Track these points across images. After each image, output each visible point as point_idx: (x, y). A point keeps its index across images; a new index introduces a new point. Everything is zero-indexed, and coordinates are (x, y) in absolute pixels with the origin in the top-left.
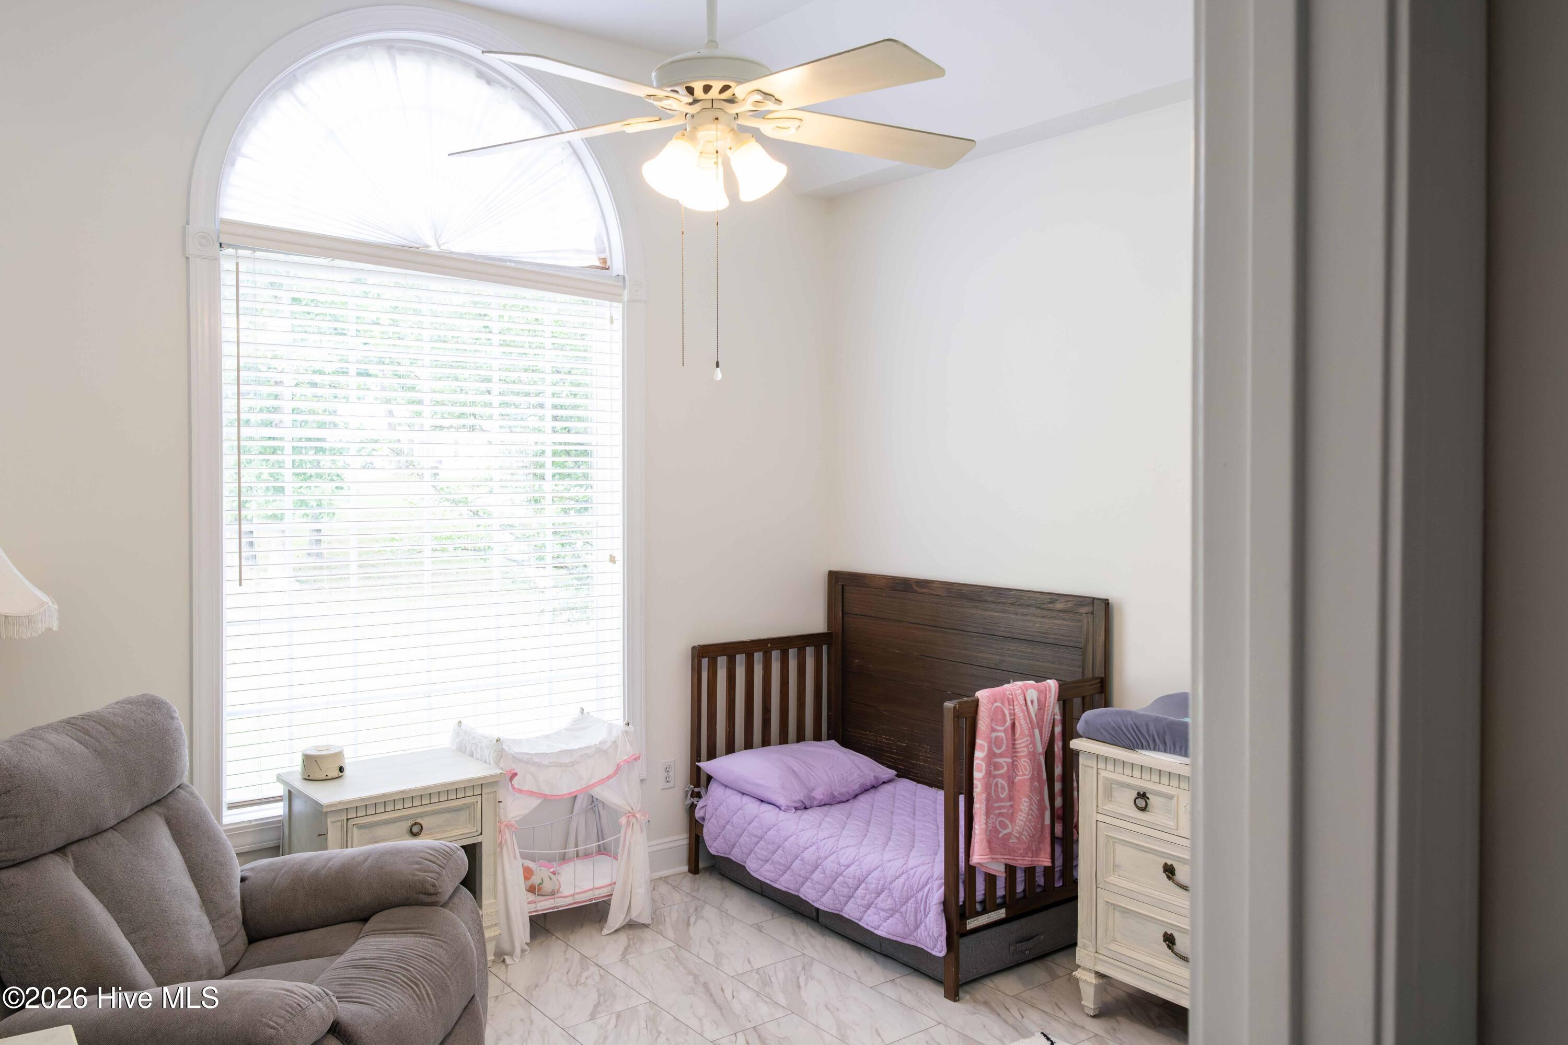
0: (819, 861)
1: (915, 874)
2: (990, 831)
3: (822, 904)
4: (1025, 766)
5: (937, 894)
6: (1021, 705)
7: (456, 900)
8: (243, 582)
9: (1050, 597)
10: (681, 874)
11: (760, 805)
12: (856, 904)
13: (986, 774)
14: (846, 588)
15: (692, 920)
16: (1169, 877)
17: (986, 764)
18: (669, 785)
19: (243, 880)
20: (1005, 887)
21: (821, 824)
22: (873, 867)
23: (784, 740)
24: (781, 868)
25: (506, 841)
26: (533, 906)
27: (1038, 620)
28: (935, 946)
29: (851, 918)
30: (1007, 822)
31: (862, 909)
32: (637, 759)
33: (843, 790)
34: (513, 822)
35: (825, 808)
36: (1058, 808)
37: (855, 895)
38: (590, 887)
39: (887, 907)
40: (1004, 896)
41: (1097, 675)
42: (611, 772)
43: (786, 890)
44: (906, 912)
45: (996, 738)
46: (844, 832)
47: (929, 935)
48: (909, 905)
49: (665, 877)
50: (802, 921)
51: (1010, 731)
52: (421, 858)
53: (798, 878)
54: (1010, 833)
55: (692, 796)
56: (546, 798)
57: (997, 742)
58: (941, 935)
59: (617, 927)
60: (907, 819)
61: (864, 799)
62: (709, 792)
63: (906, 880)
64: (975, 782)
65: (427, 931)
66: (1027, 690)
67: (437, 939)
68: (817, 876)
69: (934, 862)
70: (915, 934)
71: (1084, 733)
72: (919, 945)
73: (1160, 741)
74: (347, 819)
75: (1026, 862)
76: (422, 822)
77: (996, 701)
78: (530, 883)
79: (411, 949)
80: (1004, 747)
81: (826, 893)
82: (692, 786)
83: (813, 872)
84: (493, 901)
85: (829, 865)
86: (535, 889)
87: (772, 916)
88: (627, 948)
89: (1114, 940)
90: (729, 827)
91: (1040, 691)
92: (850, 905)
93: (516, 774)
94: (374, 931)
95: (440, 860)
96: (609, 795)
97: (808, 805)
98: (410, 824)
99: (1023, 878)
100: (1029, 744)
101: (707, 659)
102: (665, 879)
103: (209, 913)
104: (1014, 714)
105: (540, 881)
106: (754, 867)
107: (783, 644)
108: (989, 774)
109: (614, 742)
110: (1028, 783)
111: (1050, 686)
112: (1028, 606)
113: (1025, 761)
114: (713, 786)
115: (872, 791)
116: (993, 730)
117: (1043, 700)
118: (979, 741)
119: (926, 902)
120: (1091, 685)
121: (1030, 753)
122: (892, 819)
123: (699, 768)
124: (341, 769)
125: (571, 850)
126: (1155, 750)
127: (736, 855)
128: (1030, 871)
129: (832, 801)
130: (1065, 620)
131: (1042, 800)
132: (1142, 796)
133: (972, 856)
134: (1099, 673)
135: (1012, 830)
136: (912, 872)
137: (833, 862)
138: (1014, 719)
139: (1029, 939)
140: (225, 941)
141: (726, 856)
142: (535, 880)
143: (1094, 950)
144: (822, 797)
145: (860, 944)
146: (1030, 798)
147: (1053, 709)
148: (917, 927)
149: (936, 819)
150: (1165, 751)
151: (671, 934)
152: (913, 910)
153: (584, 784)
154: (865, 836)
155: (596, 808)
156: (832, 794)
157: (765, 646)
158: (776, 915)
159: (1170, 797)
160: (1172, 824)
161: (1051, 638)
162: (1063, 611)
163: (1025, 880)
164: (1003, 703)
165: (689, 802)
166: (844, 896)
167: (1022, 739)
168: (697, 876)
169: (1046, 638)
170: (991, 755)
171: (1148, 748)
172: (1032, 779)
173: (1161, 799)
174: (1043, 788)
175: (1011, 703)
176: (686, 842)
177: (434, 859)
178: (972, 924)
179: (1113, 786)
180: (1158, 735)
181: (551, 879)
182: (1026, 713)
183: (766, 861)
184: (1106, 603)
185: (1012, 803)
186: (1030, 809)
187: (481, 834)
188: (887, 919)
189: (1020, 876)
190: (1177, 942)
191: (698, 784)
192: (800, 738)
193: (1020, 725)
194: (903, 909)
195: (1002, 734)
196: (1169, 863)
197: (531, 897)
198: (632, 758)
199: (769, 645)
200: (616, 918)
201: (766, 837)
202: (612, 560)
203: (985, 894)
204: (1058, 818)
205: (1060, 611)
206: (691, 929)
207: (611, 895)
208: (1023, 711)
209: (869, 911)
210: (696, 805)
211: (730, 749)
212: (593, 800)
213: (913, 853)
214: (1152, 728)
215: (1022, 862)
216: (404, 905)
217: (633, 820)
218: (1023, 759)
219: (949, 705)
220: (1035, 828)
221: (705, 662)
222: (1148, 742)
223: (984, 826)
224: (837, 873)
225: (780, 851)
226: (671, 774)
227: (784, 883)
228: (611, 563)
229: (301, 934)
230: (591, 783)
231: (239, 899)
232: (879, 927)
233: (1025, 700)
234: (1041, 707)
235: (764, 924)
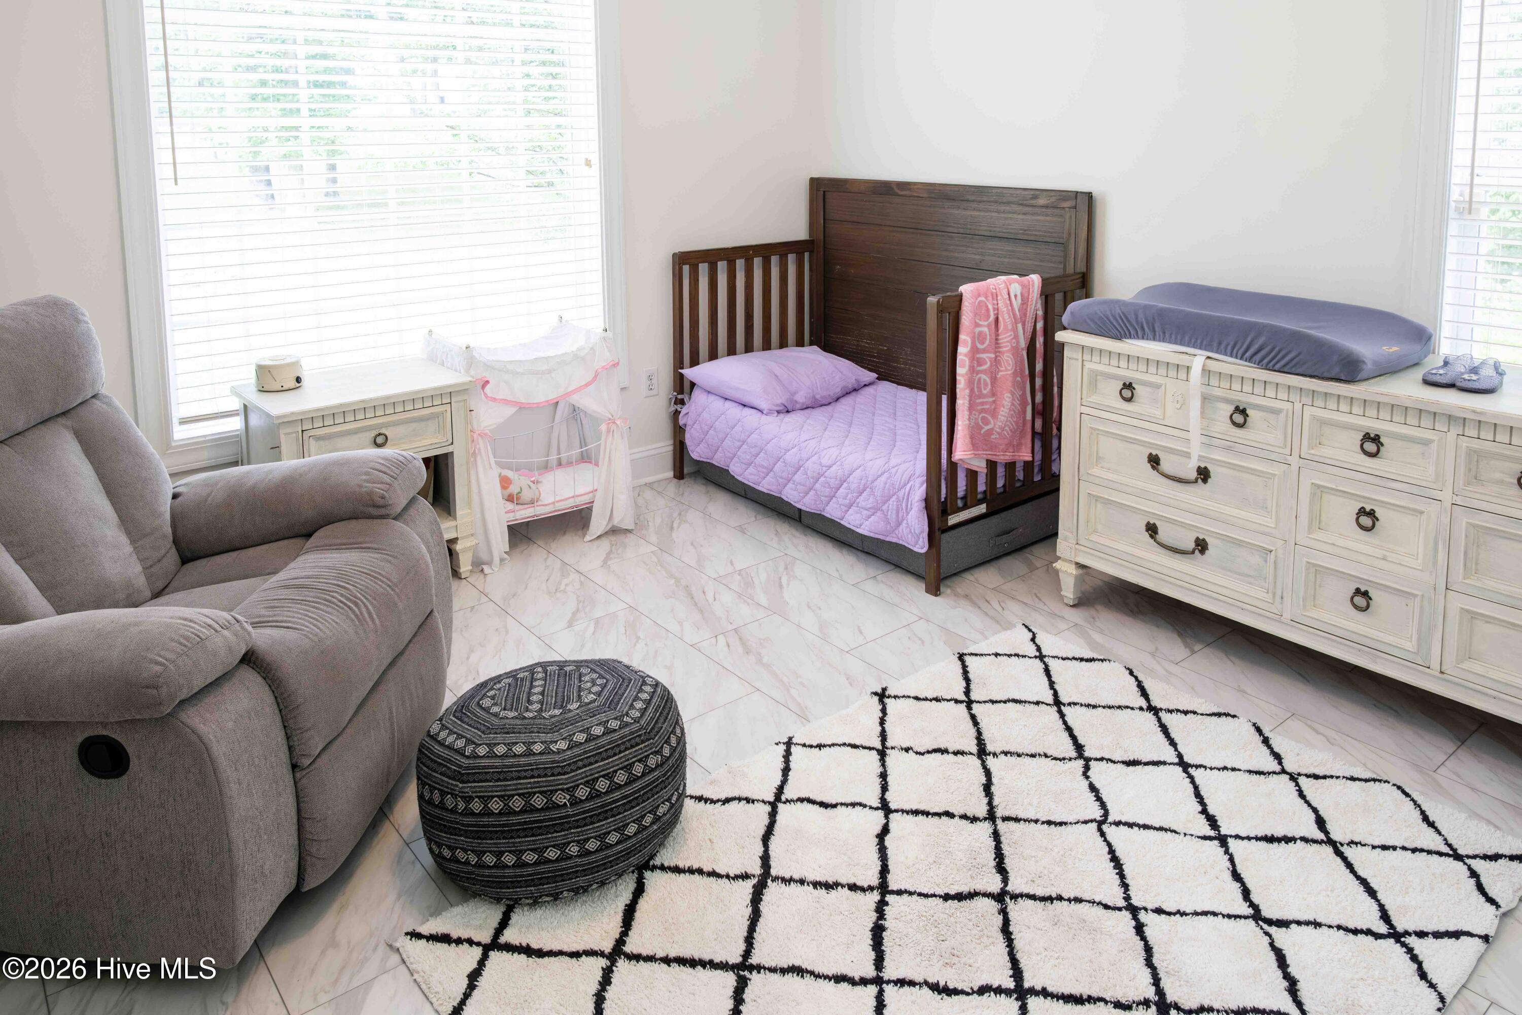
0: (801, 463)
1: (896, 472)
2: (973, 427)
3: (804, 505)
4: (1007, 361)
5: (919, 491)
6: (1005, 299)
7: (412, 511)
8: (178, 180)
9: (1032, 193)
10: (666, 479)
11: (742, 410)
12: (838, 504)
13: (970, 370)
14: (828, 195)
15: (675, 525)
16: (1153, 468)
17: (969, 359)
18: (652, 393)
19: (175, 496)
20: (986, 483)
21: (803, 427)
22: (855, 467)
23: (767, 346)
24: (764, 470)
25: (479, 449)
26: (511, 515)
27: (1021, 217)
28: (917, 543)
29: (833, 518)
30: (989, 418)
31: (844, 508)
32: (616, 365)
33: (825, 393)
34: (487, 431)
35: (807, 411)
36: (1038, 404)
37: (837, 495)
38: (572, 495)
39: (869, 506)
40: (985, 492)
41: (1078, 271)
42: (589, 379)
43: (769, 492)
44: (888, 510)
45: (980, 333)
46: (826, 433)
47: (911, 532)
48: (891, 502)
49: (650, 484)
50: (784, 522)
51: (993, 326)
52: (371, 468)
53: (780, 480)
54: (992, 429)
55: (675, 403)
56: (523, 407)
57: (981, 337)
58: (922, 532)
59: (599, 534)
60: (887, 419)
61: (846, 402)
62: (692, 399)
63: (888, 478)
64: (958, 378)
65: (375, 546)
66: (1010, 285)
67: (384, 554)
68: (798, 477)
69: (916, 458)
70: (897, 532)
71: (1069, 324)
72: (901, 542)
73: (1149, 328)
74: (303, 431)
75: (1007, 458)
76: (387, 433)
77: (979, 295)
78: (507, 492)
79: (353, 565)
80: (987, 342)
81: (807, 494)
82: (675, 393)
83: (795, 473)
84: (469, 511)
85: (811, 466)
86: (513, 498)
87: (756, 517)
88: (611, 552)
89: (1095, 531)
90: (711, 432)
91: (1023, 286)
92: (833, 504)
93: (487, 382)
94: (317, 547)
95: (392, 471)
96: (588, 402)
97: (790, 408)
98: (373, 435)
99: (1004, 473)
100: (1013, 339)
101: (688, 266)
102: (650, 485)
103: (128, 533)
104: (998, 309)
105: (519, 490)
106: (739, 471)
107: (765, 251)
108: (972, 370)
109: (592, 349)
110: (1011, 379)
111: (1033, 281)
112: (1009, 203)
113: (1008, 357)
114: (696, 392)
115: (854, 393)
116: (977, 325)
117: (1026, 295)
118: (962, 337)
119: (908, 499)
120: (1072, 280)
121: (1012, 347)
122: (873, 420)
123: (682, 376)
124: (298, 380)
125: (553, 457)
126: (1143, 338)
127: (718, 460)
128: (1010, 466)
129: (814, 405)
130: (1047, 215)
131: (1024, 394)
132: (1128, 386)
133: (955, 452)
134: (1081, 268)
135: (995, 425)
136: (894, 470)
137: (814, 463)
138: (998, 314)
139: (1009, 533)
140: (149, 563)
141: (708, 461)
142: (513, 489)
143: (1075, 542)
144: (804, 401)
145: (842, 542)
146: (1013, 394)
147: (1036, 305)
148: (899, 524)
149: (916, 418)
150: (1154, 339)
151: (654, 538)
152: (895, 508)
153: (561, 391)
154: (847, 437)
155: (578, 416)
156: (814, 397)
157: (747, 252)
158: (759, 517)
159: (1158, 387)
160: (1158, 413)
161: (1031, 235)
162: (1046, 207)
163: (1005, 475)
164: (986, 297)
165: (673, 408)
166: (826, 497)
167: (1006, 333)
168: (682, 481)
169: (1027, 235)
170: (974, 350)
171: (1137, 337)
172: (1015, 374)
173: (1148, 389)
174: (1026, 383)
175: (995, 297)
176: (671, 448)
177: (384, 469)
178: (953, 520)
179: (1098, 377)
180: (1148, 323)
181: (530, 487)
182: (1010, 308)
183: (749, 464)
184: (1090, 196)
185: (994, 399)
186: (1013, 404)
187: (452, 443)
188: (869, 517)
189: (1001, 471)
190: (1160, 531)
191: (681, 392)
192: (783, 344)
193: (1004, 319)
194: (885, 508)
195: (986, 330)
196: (1154, 453)
197: (510, 506)
198: (611, 364)
199: (751, 252)
200: (598, 524)
201: (749, 440)
202: (588, 163)
203: (966, 490)
204: (1038, 413)
205: (1042, 207)
206: (674, 535)
207: (593, 502)
208: (1006, 305)
209: (851, 511)
210: (680, 412)
211: (713, 355)
212: (574, 409)
213: (895, 452)
214: (1141, 316)
215: (1003, 457)
216: (350, 518)
217: (613, 427)
218: (1005, 355)
219: (932, 300)
220: (1017, 423)
221: (686, 269)
222: (1136, 330)
223: (967, 422)
224: (819, 474)
225: (762, 454)
226: (654, 381)
227: (766, 486)
228: (587, 167)
229: (237, 552)
230: (570, 390)
231: (168, 516)
232: (861, 525)
233: (1009, 294)
234: (1025, 301)
235: (746, 526)
